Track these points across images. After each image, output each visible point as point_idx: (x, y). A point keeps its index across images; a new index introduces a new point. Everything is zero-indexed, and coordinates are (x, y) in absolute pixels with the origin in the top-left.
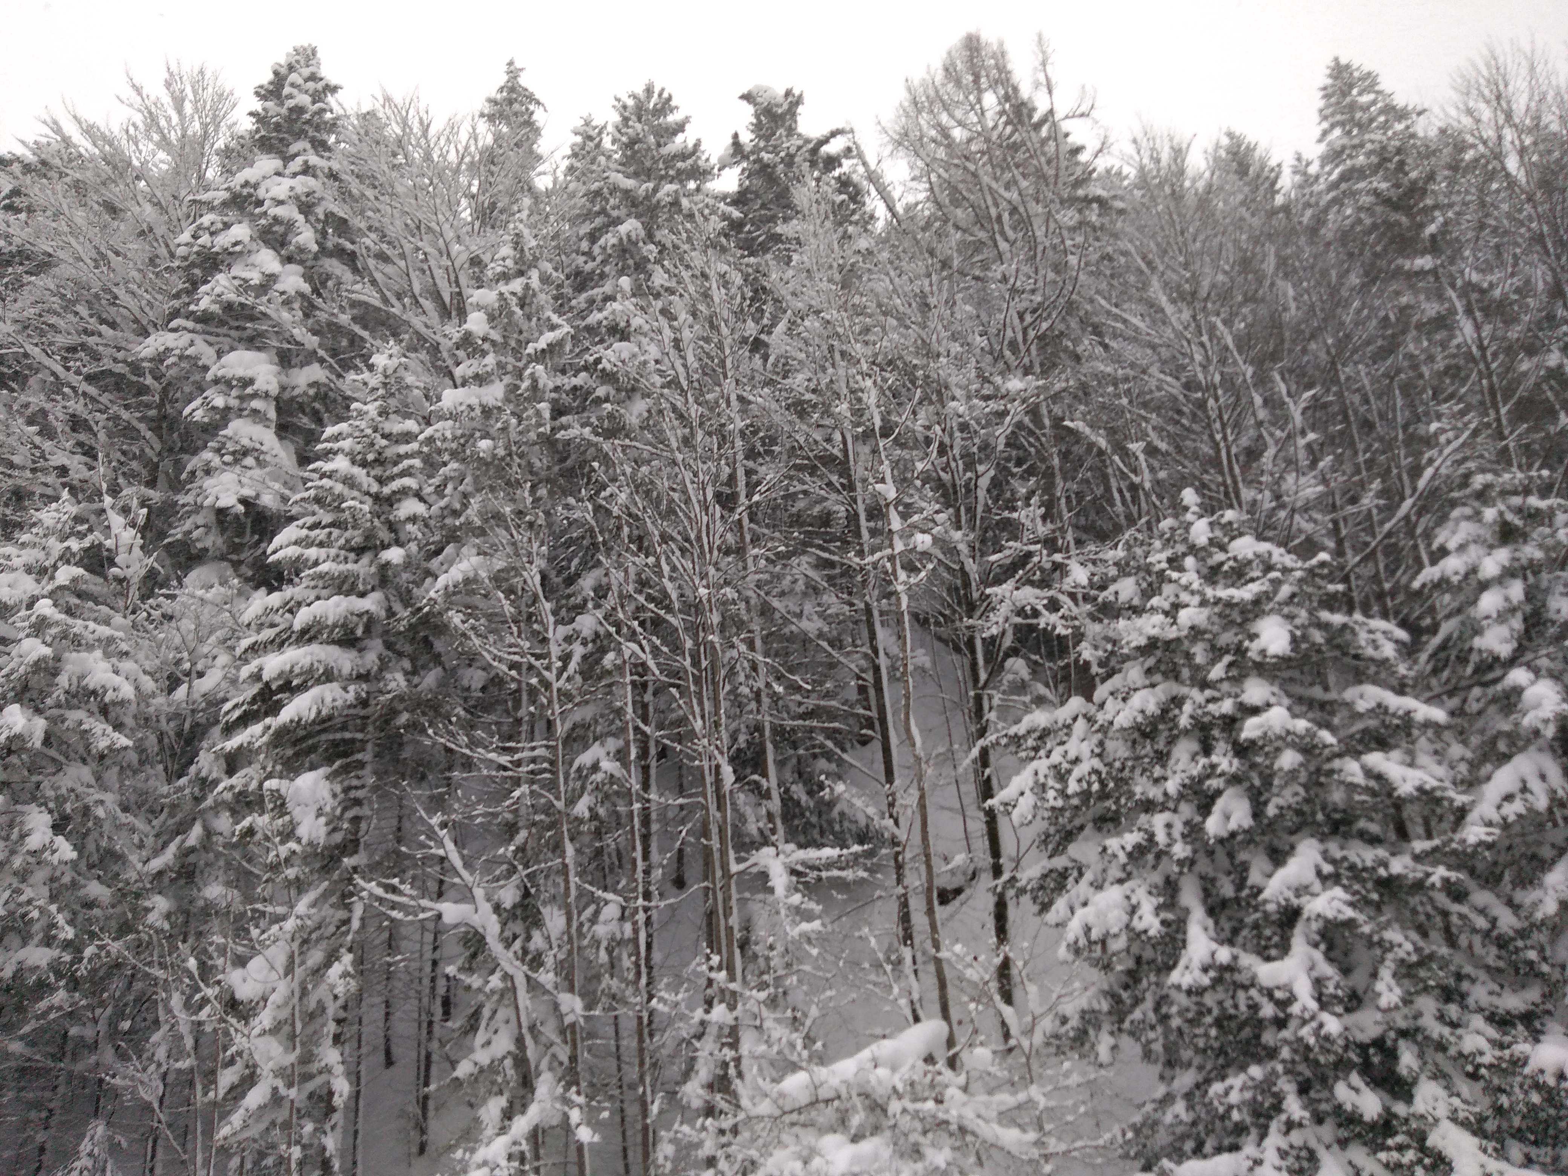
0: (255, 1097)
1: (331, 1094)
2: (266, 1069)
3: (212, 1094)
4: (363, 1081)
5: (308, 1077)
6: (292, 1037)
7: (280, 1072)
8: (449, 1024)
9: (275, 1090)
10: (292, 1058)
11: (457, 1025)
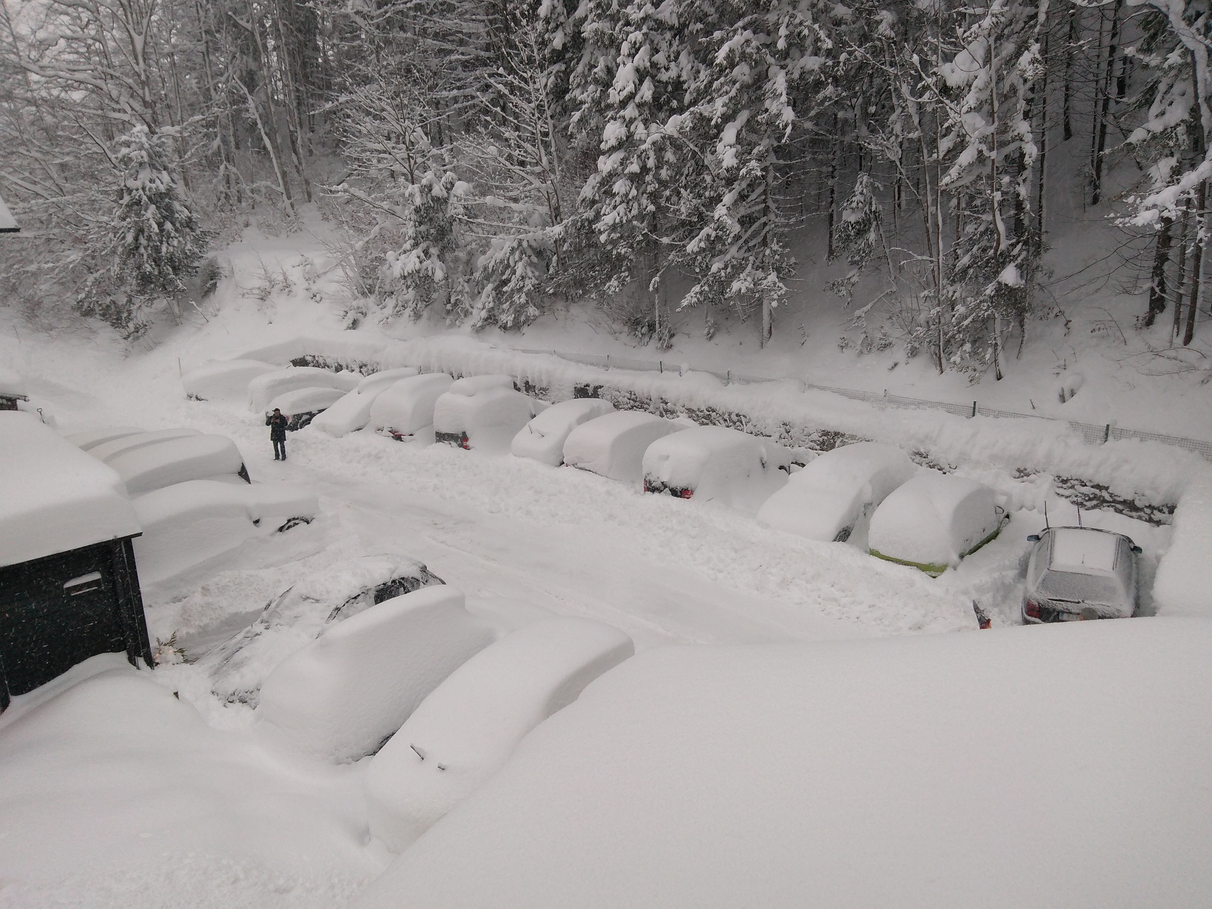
0: (966, 157)
1: (1022, 155)
2: (973, 138)
3: (935, 156)
4: (1047, 148)
5: (1003, 144)
6: (991, 114)
7: (983, 140)
8: (1125, 100)
9: (980, 152)
10: (992, 129)
11: (1134, 99)
